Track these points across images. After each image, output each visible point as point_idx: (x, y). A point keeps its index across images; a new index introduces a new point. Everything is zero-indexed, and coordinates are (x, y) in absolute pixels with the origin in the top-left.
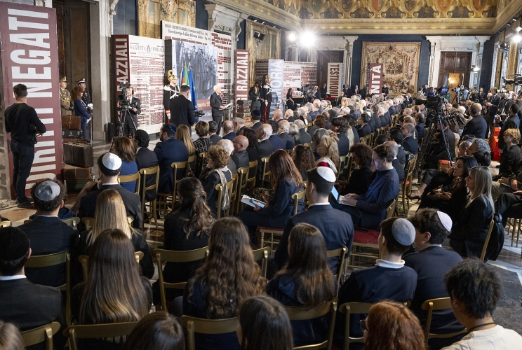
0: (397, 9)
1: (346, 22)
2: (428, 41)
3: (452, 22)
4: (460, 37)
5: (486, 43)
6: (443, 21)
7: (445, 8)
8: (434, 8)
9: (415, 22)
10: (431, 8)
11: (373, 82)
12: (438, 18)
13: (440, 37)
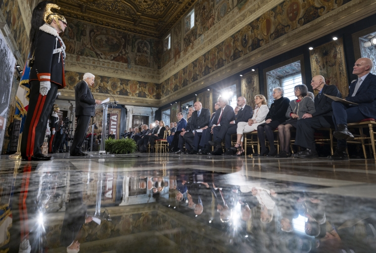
0: (107, 88)
1: (70, 92)
2: (126, 109)
3: (138, 99)
4: (144, 108)
5: (156, 112)
6: (133, 98)
7: (134, 91)
8: (128, 90)
9: (118, 97)
10: (126, 90)
11: (112, 127)
12: (130, 96)
13: (133, 107)
